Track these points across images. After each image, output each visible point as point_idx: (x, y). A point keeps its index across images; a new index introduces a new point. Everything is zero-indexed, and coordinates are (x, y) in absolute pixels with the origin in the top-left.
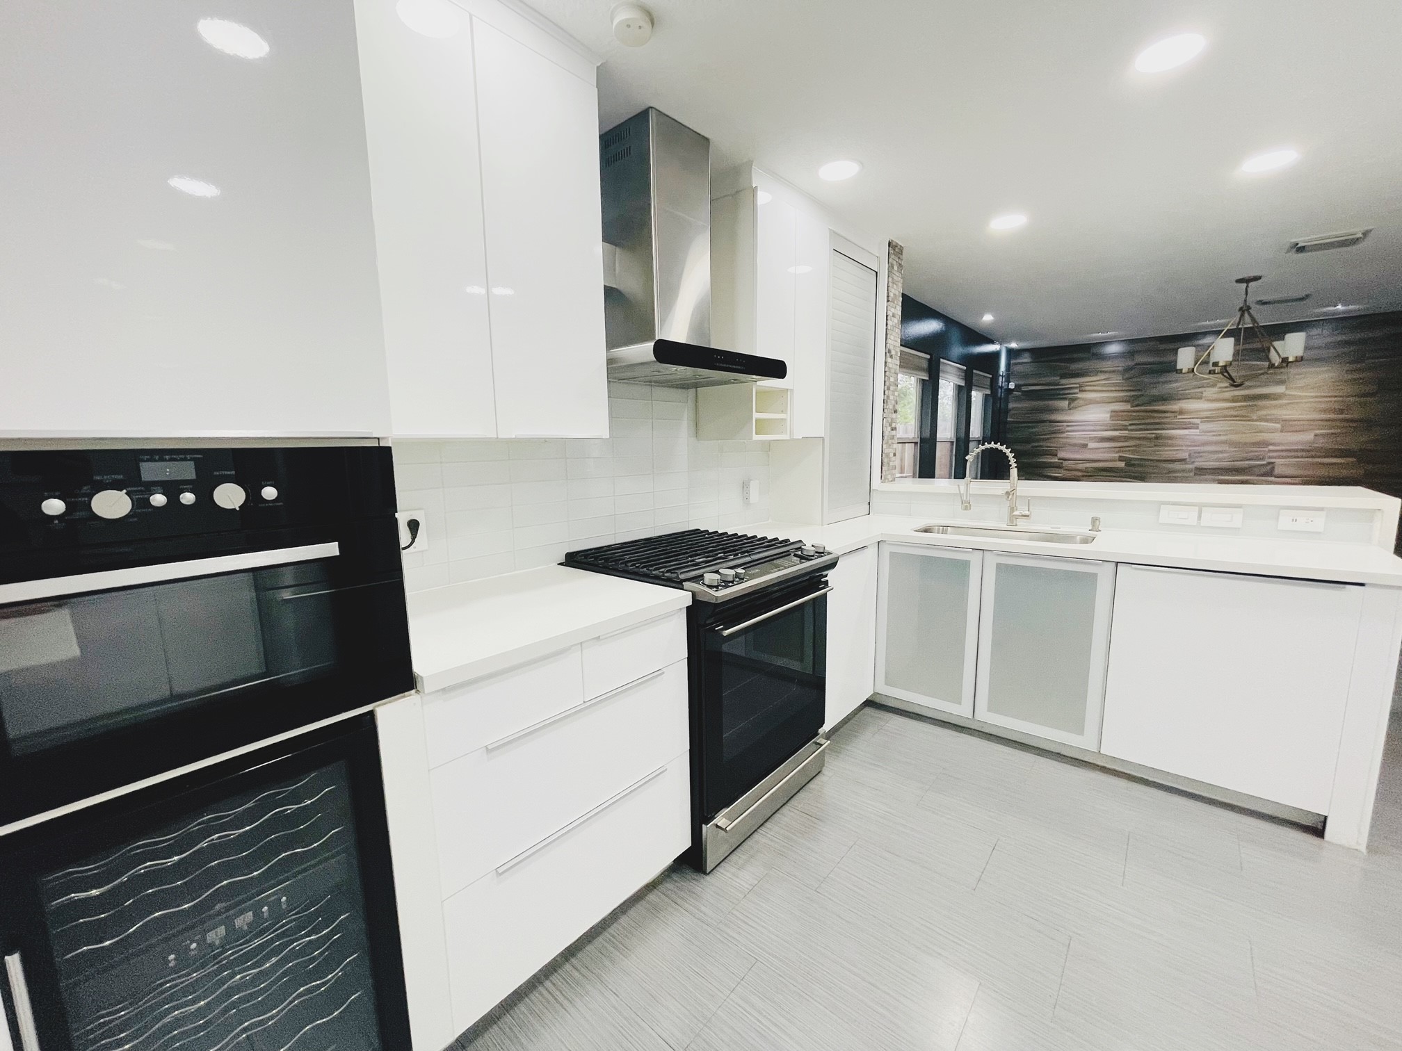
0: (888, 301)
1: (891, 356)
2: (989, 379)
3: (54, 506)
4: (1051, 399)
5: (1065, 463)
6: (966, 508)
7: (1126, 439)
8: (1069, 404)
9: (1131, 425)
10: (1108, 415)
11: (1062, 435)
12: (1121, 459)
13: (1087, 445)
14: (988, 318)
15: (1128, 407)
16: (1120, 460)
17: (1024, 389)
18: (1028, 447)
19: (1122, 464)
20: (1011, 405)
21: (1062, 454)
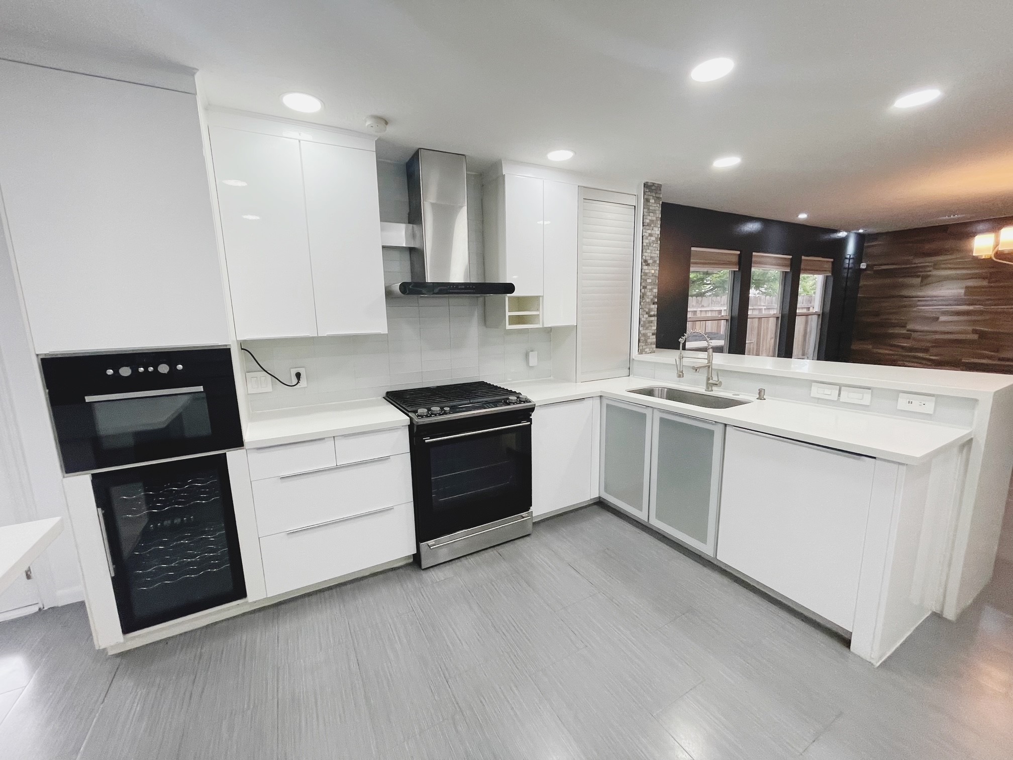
0: (643, 226)
1: (648, 265)
2: (831, 263)
3: (110, 372)
4: (905, 277)
5: (914, 335)
6: (679, 376)
7: (981, 313)
8: (922, 281)
9: (988, 300)
10: (963, 291)
11: (915, 309)
12: (975, 332)
13: (938, 318)
14: (803, 216)
15: (985, 283)
16: (973, 333)
17: (876, 268)
18: (877, 319)
19: (976, 337)
20: (862, 283)
21: (910, 327)
